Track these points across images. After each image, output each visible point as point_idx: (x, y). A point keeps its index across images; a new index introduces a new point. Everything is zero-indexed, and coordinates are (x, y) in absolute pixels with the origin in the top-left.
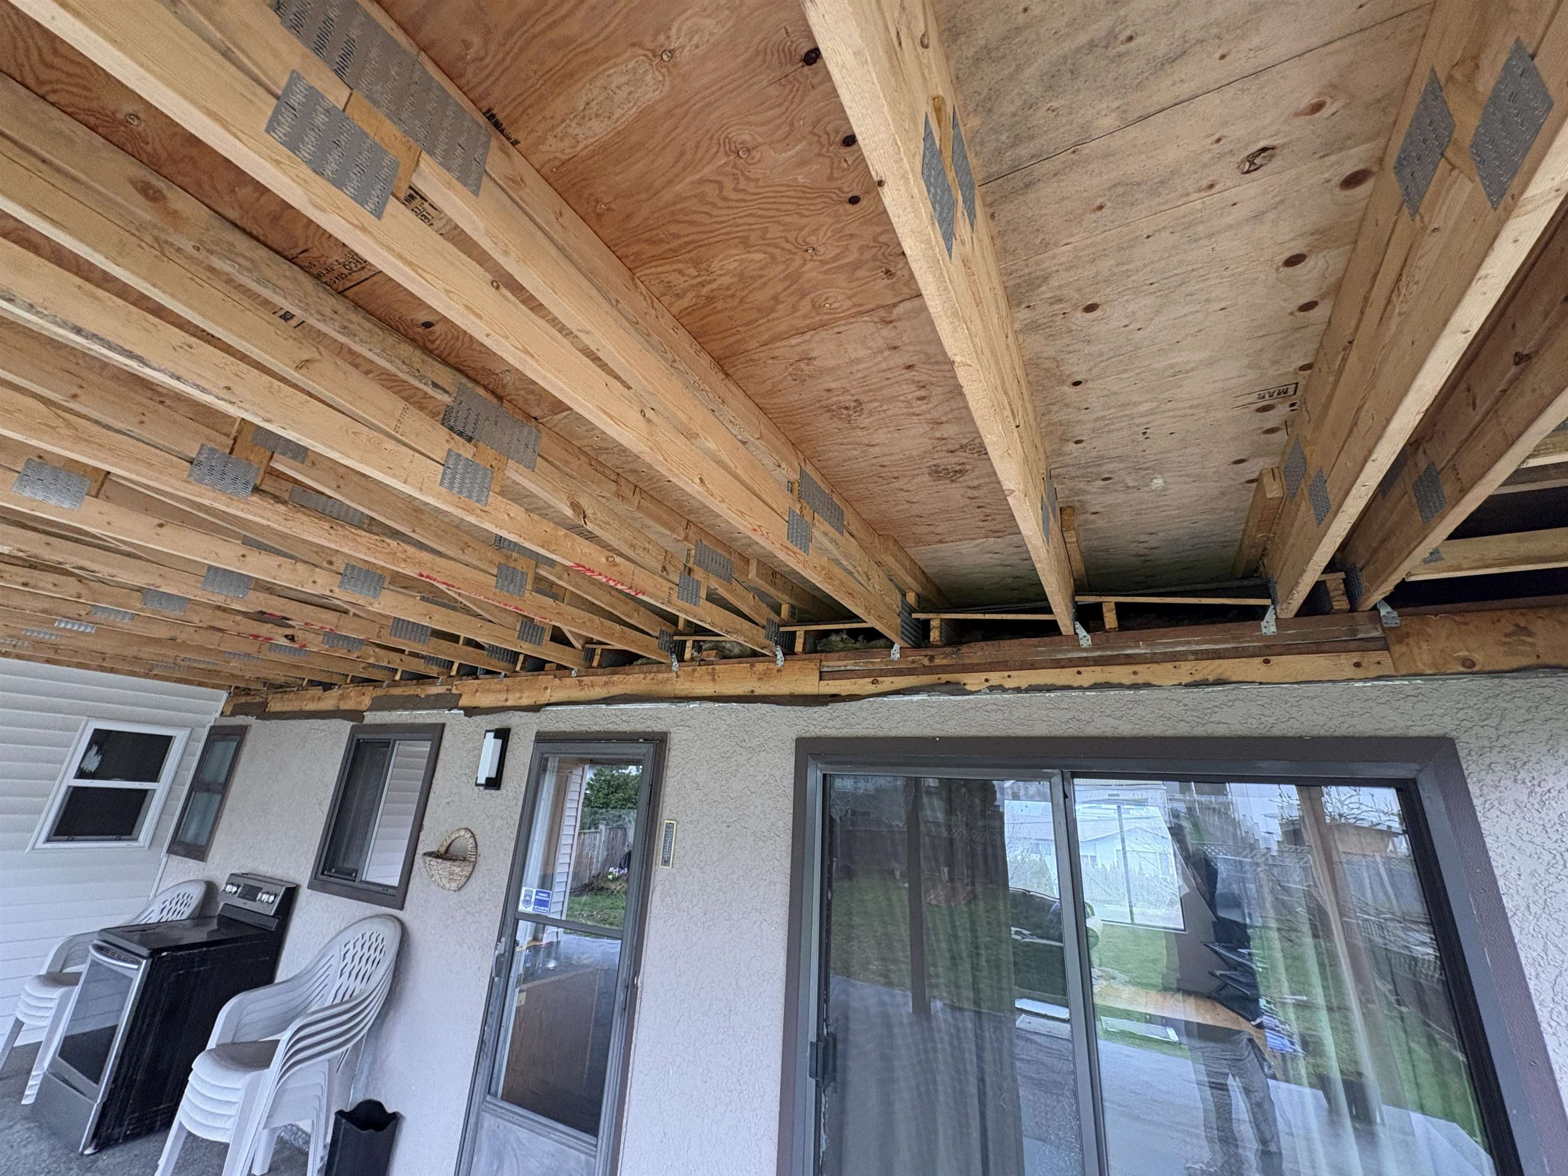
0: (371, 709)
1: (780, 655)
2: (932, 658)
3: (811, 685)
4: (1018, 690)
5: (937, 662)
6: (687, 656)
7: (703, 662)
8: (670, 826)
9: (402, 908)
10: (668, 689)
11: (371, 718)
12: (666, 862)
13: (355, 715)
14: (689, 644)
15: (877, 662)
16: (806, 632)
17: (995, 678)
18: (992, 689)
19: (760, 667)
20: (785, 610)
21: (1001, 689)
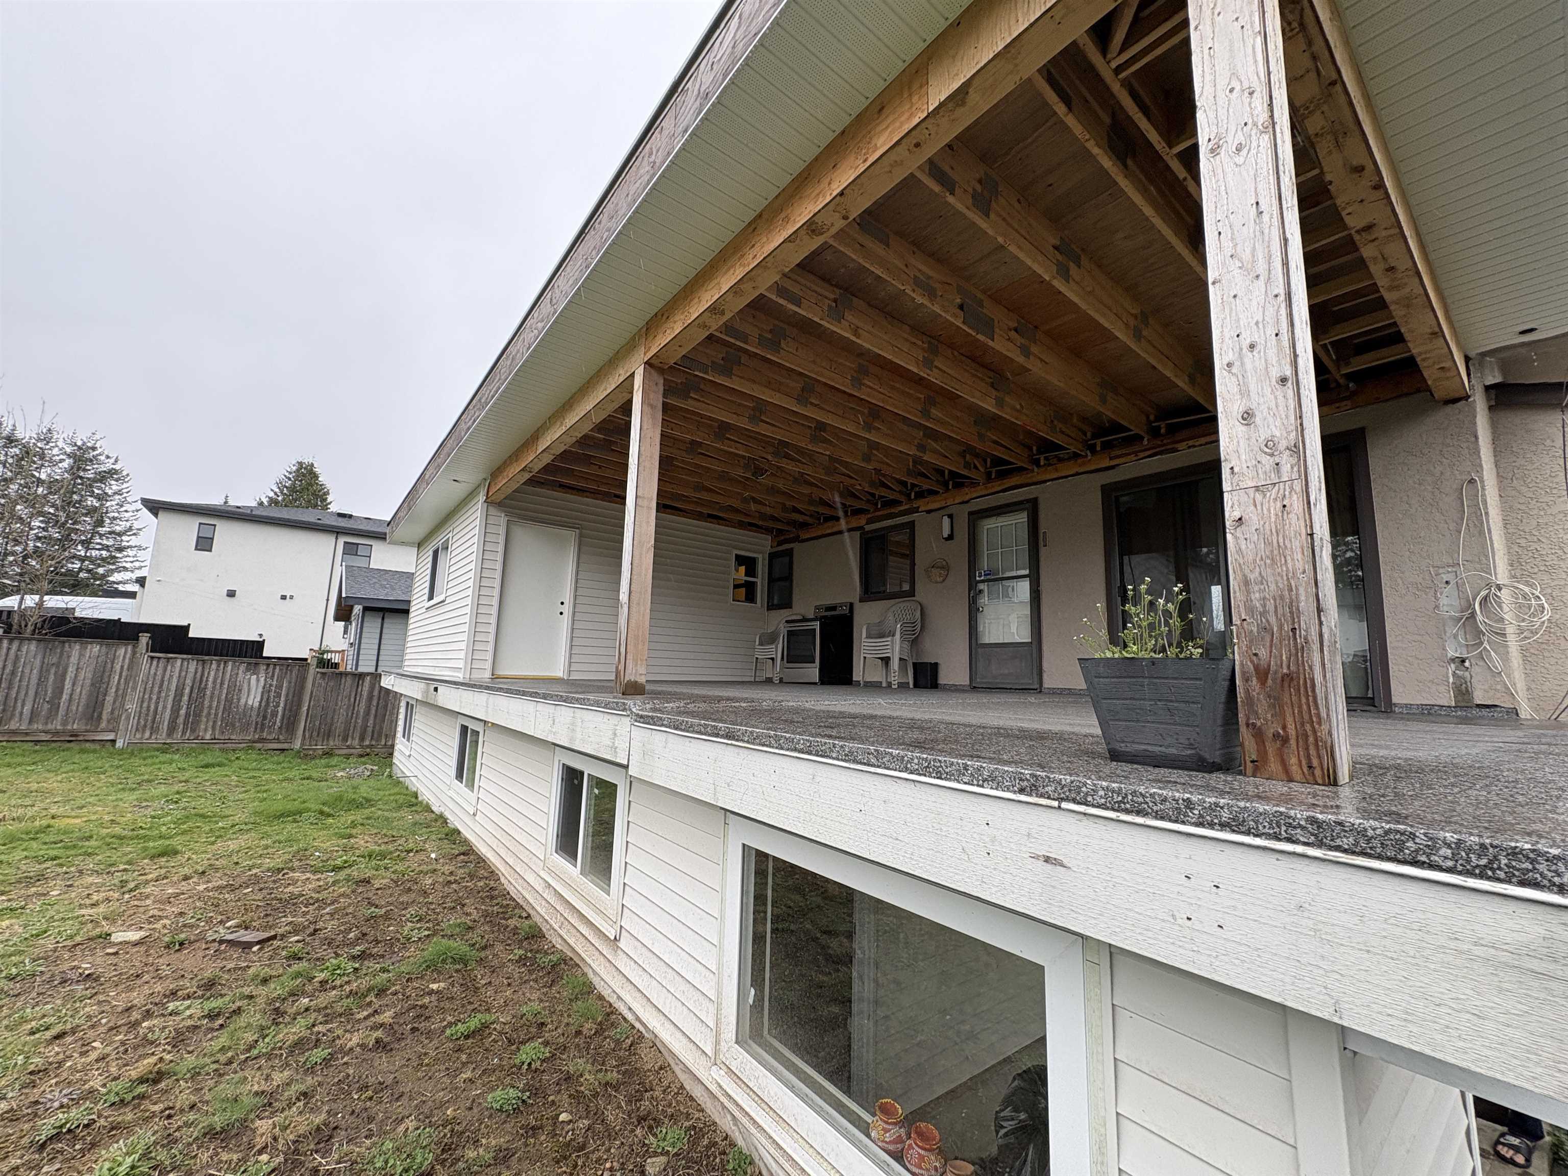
0: (867, 524)
1: (1089, 454)
2: (1162, 441)
3: (1107, 463)
4: (1201, 445)
5: (1165, 442)
6: (1042, 463)
7: (1050, 465)
8: (1045, 533)
9: (914, 596)
10: (1035, 480)
11: (868, 528)
12: (1045, 546)
13: (860, 528)
14: (1042, 459)
15: (1136, 448)
16: (1102, 442)
17: (1191, 443)
18: (1189, 447)
19: (1079, 461)
20: (1089, 435)
21: (1194, 446)
